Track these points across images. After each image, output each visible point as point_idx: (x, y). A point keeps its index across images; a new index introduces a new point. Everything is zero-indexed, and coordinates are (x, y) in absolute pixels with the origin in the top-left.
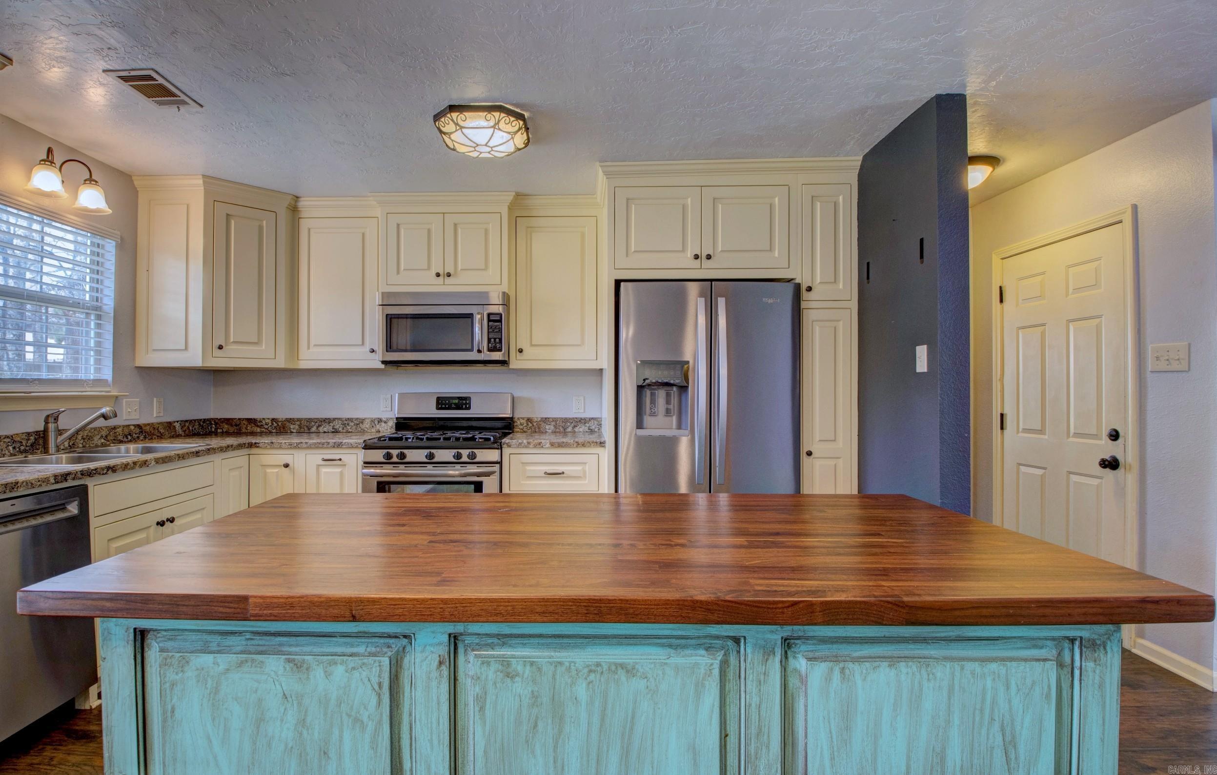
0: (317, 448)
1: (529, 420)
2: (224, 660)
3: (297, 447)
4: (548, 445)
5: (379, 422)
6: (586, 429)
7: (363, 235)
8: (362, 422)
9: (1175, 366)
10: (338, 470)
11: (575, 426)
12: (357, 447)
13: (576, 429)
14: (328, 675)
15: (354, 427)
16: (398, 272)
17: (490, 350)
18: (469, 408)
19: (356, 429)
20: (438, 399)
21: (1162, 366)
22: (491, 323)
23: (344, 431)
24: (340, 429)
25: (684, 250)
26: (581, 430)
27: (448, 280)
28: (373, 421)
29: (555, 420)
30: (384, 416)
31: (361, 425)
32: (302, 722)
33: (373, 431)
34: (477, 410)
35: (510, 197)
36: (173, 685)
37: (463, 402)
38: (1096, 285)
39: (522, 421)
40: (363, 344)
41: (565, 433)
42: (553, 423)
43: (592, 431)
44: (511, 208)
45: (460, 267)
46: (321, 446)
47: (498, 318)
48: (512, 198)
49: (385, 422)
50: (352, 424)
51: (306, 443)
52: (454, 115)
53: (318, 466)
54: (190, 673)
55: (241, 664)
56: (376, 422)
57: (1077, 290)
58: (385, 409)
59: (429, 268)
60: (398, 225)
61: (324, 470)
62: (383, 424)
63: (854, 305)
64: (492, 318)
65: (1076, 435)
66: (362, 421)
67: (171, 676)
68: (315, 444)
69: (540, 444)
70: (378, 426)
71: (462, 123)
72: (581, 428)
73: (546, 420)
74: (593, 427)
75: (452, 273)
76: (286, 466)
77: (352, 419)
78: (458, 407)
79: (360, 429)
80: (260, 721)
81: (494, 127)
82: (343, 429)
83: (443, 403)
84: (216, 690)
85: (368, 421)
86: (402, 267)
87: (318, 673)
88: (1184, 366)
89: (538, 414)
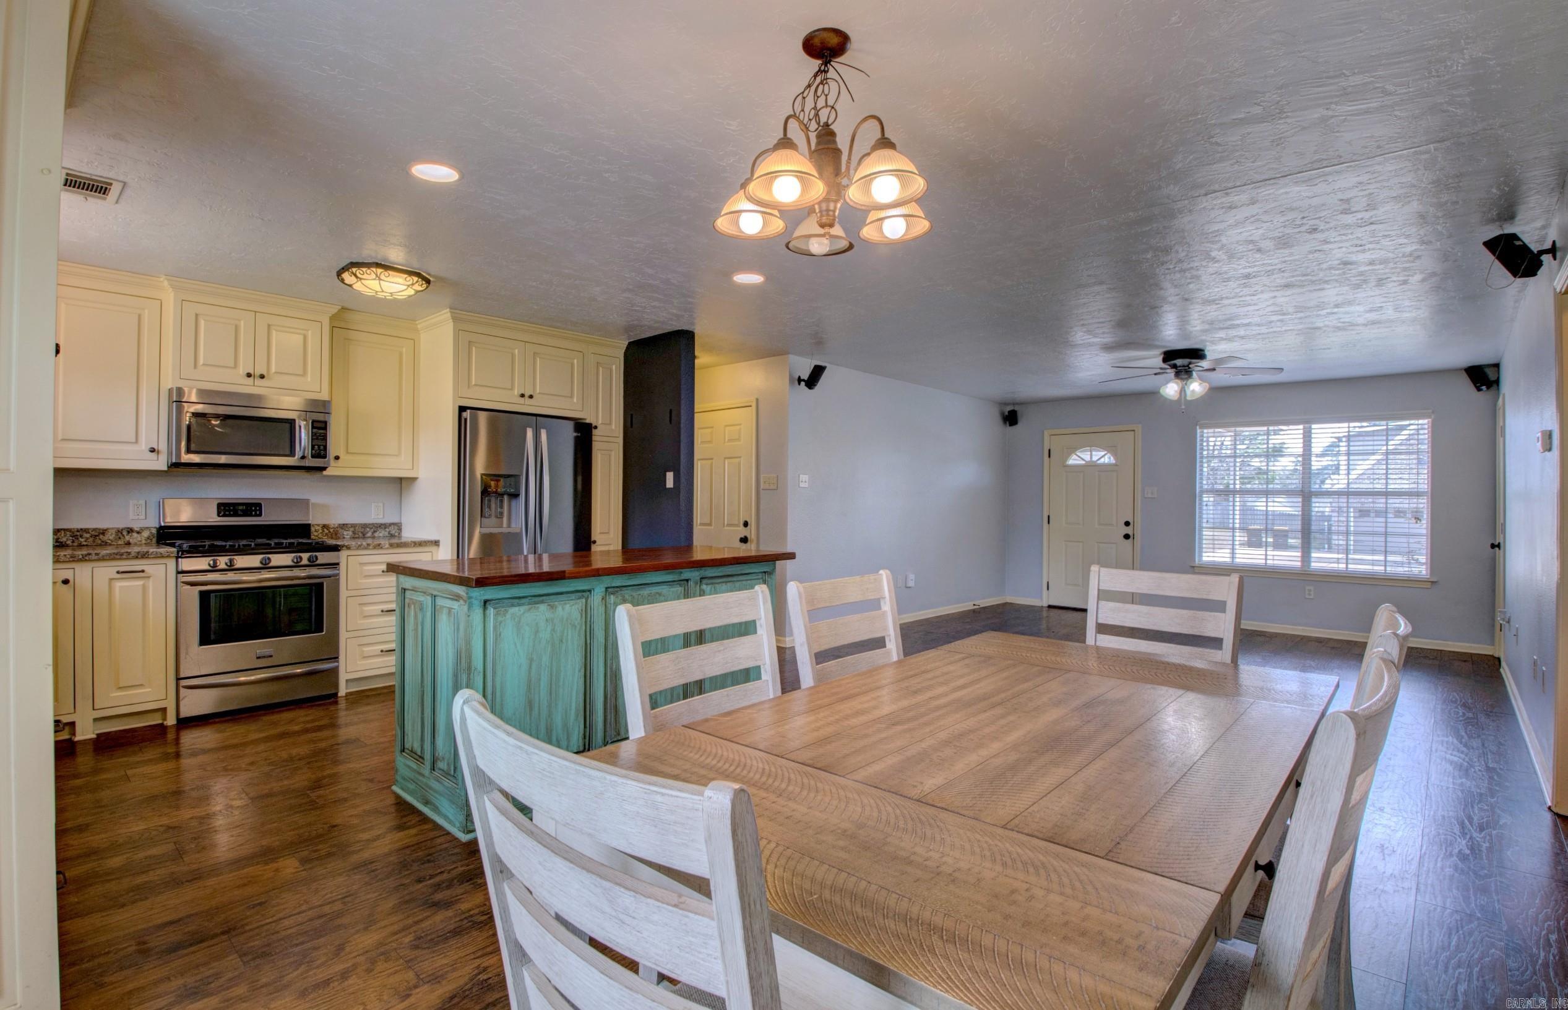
0: (114, 559)
1: (325, 526)
2: (523, 609)
3: (84, 559)
4: (387, 546)
5: (129, 532)
6: (387, 534)
7: (139, 316)
8: (103, 534)
9: (772, 487)
10: (140, 583)
11: (375, 532)
12: (168, 556)
13: (376, 535)
14: (563, 609)
15: (91, 540)
16: (195, 367)
17: (313, 456)
18: (260, 515)
19: (94, 541)
20: (219, 505)
21: (767, 486)
22: (315, 430)
23: (76, 544)
24: (69, 542)
25: (512, 389)
26: (381, 535)
27: (259, 382)
28: (119, 532)
29: (353, 526)
30: (136, 526)
31: (101, 536)
32: (553, 630)
33: (120, 542)
34: (269, 517)
35: (334, 310)
36: (501, 622)
37: (253, 508)
38: (739, 440)
39: (317, 528)
40: (137, 442)
41: (364, 537)
42: (352, 529)
43: (392, 536)
44: (333, 318)
45: (273, 370)
46: (118, 557)
47: (323, 425)
48: (336, 311)
49: (138, 533)
50: (88, 535)
51: (97, 554)
52: (379, 271)
53: (111, 579)
54: (508, 616)
55: (530, 609)
56: (125, 533)
57: (730, 440)
58: (137, 517)
59: (236, 366)
60: (197, 315)
61: (118, 585)
62: (135, 535)
63: (621, 440)
64: (316, 425)
65: (729, 525)
66: (103, 532)
67: (500, 619)
68: (111, 554)
69: (379, 545)
70: (127, 538)
71: (382, 277)
72: (381, 533)
73: (343, 526)
74: (393, 532)
75: (265, 374)
76: (66, 582)
77: (88, 529)
78: (246, 513)
79: (99, 542)
80: (537, 632)
81: (408, 286)
82: (73, 542)
83: (225, 508)
84: (519, 622)
85: (114, 532)
86: (201, 361)
87: (560, 608)
88: (775, 487)
89: (334, 520)
